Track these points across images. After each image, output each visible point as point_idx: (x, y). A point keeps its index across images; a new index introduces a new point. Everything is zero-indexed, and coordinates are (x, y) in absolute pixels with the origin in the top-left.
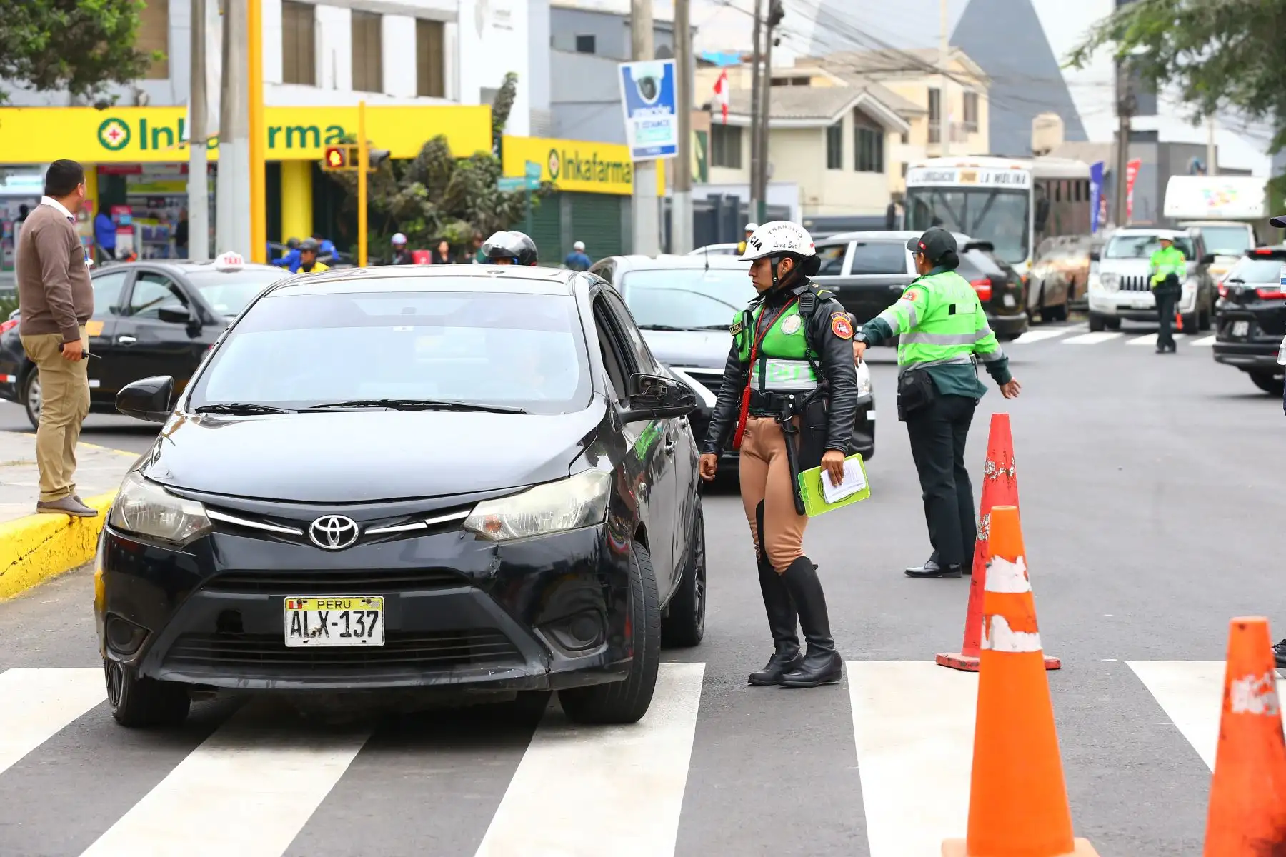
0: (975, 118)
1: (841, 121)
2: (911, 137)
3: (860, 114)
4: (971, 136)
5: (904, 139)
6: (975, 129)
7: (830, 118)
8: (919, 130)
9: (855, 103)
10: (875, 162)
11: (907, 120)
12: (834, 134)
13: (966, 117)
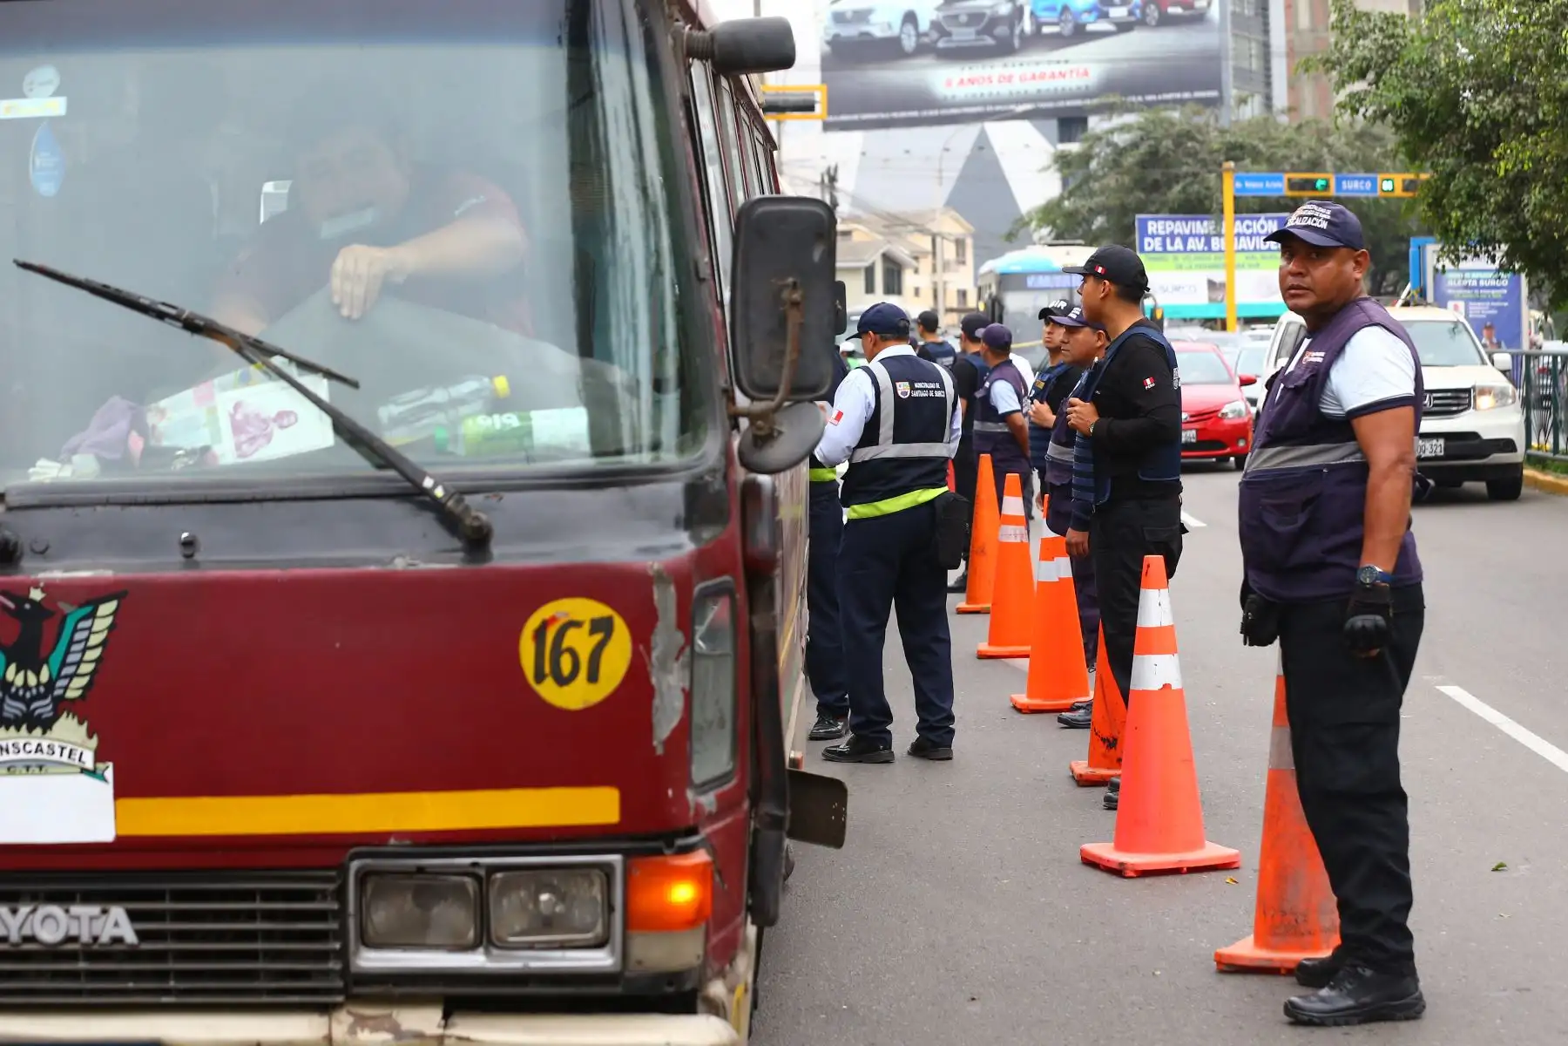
0: (964, 255)
1: (873, 264)
2: (921, 270)
3: (887, 258)
4: (962, 268)
5: (916, 271)
6: (964, 263)
7: (867, 261)
8: (925, 265)
9: (882, 251)
10: (896, 288)
11: (916, 258)
12: (869, 272)
13: (958, 254)
